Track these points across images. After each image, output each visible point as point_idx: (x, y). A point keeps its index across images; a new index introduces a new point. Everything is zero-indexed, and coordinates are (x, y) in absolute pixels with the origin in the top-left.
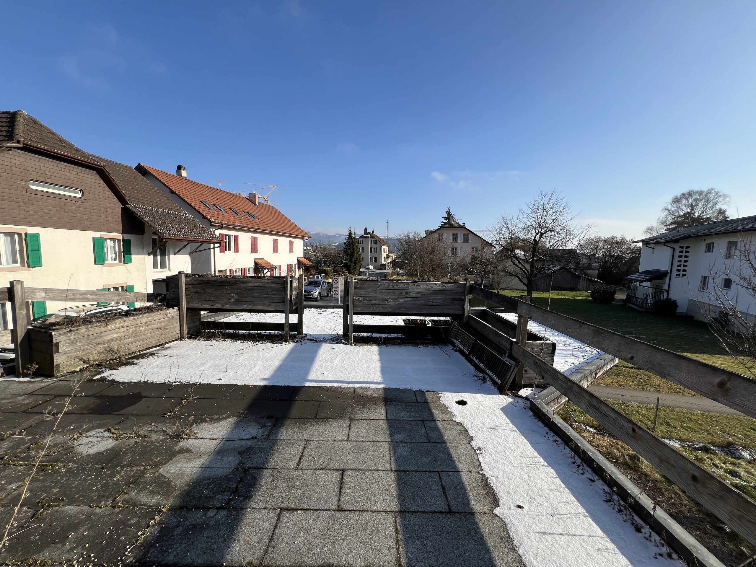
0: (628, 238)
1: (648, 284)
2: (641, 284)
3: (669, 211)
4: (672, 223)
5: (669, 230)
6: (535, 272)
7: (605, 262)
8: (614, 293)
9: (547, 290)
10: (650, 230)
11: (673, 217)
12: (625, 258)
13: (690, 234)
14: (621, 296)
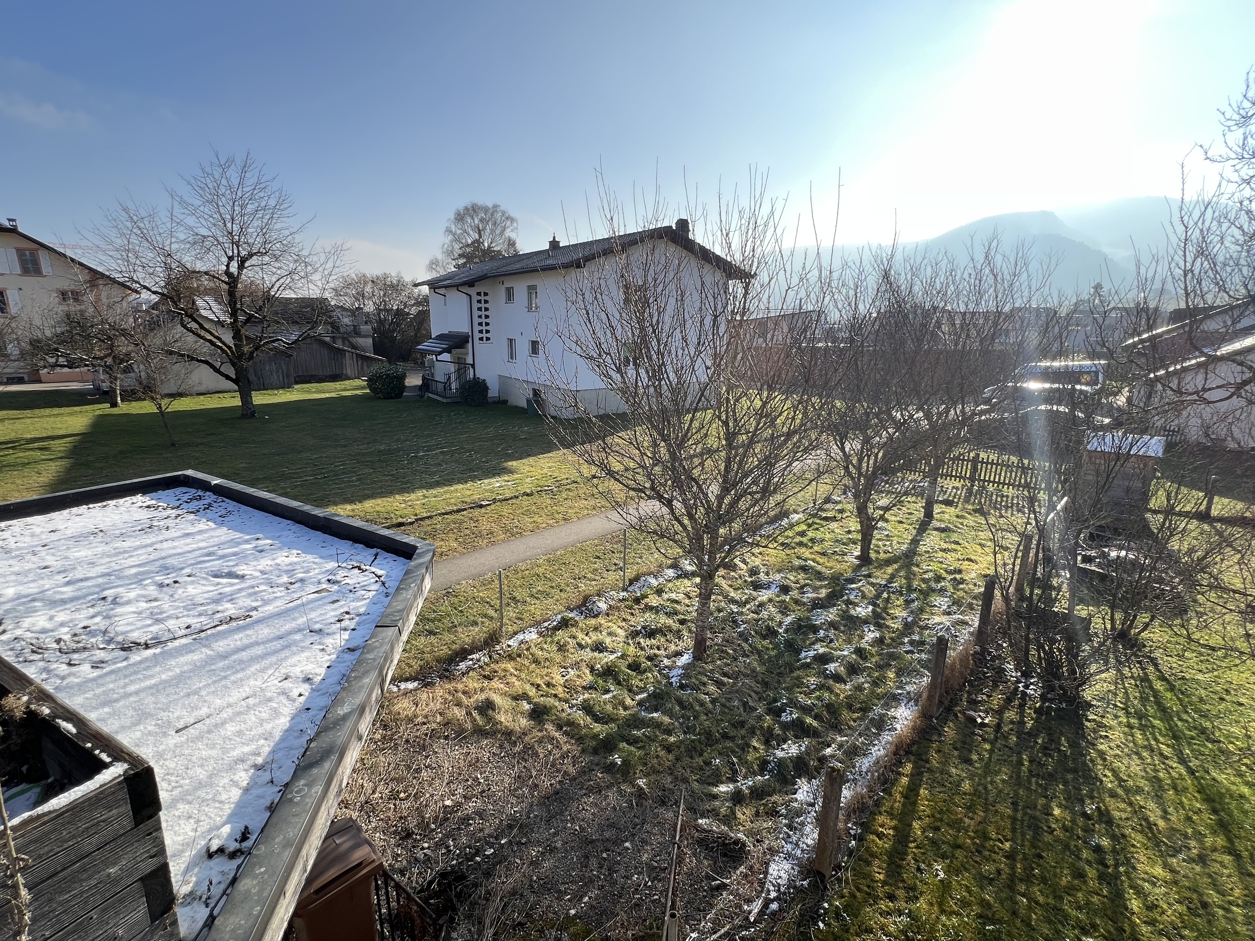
0: (408, 278)
1: (446, 356)
2: (439, 358)
3: (454, 235)
4: (461, 256)
5: (458, 266)
6: (246, 349)
7: (381, 322)
8: (403, 377)
9: (286, 386)
10: (433, 264)
11: (461, 245)
12: (408, 314)
13: (485, 272)
14: (414, 380)
